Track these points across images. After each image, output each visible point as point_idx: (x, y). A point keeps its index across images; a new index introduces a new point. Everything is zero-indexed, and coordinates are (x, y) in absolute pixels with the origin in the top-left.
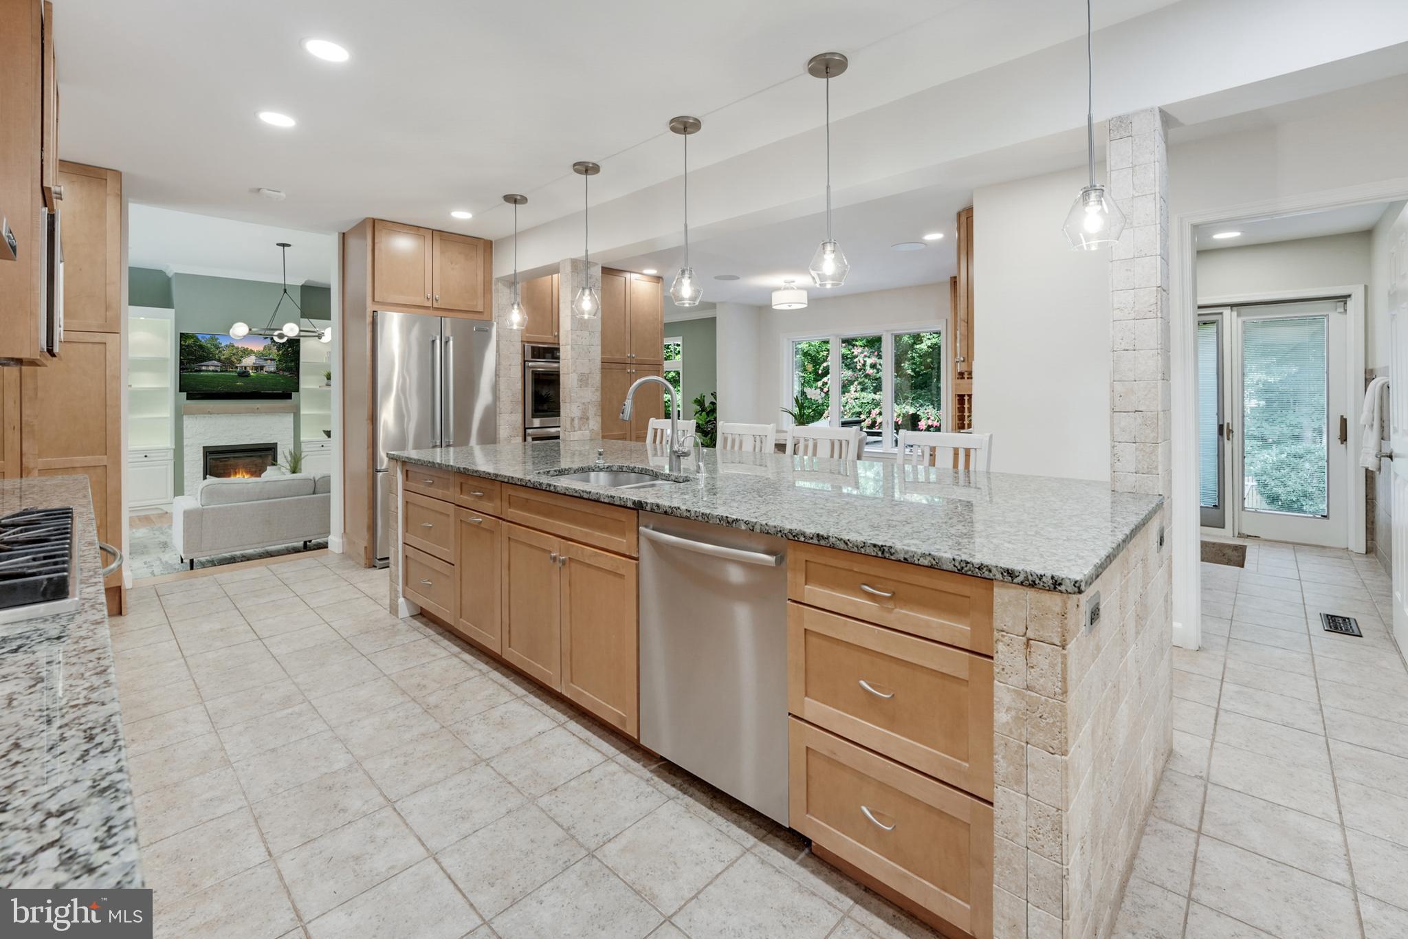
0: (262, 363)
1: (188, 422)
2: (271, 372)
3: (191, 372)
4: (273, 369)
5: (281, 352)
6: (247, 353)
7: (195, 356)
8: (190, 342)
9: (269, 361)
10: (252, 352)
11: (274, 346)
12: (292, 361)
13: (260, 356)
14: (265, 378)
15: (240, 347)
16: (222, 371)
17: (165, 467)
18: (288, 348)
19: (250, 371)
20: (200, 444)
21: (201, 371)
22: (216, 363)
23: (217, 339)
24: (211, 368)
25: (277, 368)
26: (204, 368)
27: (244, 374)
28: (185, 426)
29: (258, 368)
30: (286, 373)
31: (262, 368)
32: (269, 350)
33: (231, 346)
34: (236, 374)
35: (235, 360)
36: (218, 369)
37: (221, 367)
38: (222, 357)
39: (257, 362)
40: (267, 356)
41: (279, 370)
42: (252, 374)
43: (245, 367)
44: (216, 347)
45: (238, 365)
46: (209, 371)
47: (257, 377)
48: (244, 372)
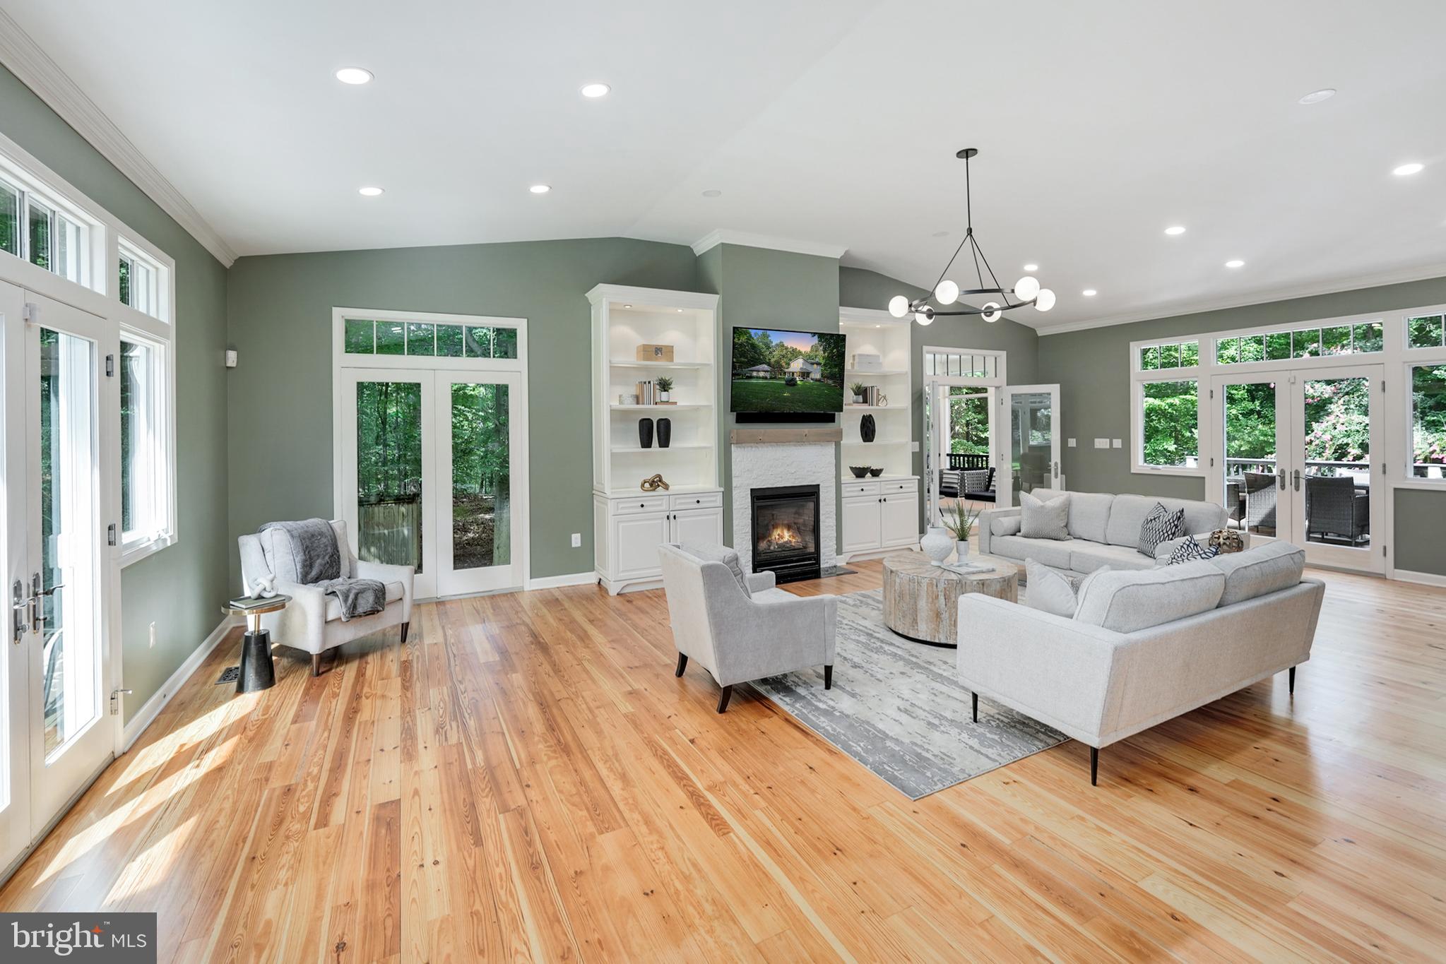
0: (810, 368)
1: (737, 453)
2: (816, 380)
3: (742, 379)
4: (818, 376)
5: (826, 354)
6: (795, 354)
7: (747, 358)
8: (743, 339)
9: (815, 365)
10: (800, 353)
11: (821, 346)
12: (836, 366)
13: (809, 359)
14: (812, 388)
15: (789, 347)
16: (771, 378)
17: (715, 517)
18: (833, 348)
19: (798, 379)
20: (747, 485)
21: (751, 377)
22: (765, 367)
23: (769, 336)
24: (761, 374)
25: (822, 375)
26: (755, 374)
27: (791, 383)
28: (733, 460)
29: (805, 374)
30: (830, 382)
31: (808, 374)
32: (816, 351)
33: (781, 345)
34: (784, 382)
35: (784, 364)
36: (768, 375)
37: (771, 372)
38: (773, 360)
39: (804, 367)
40: (813, 359)
41: (825, 377)
42: (799, 382)
43: (793, 373)
44: (768, 347)
45: (786, 370)
46: (759, 378)
47: (804, 387)
48: (792, 380)
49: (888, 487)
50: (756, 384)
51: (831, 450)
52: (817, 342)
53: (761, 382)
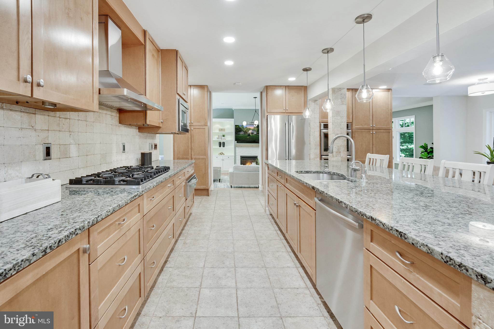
0: (253, 132)
1: (237, 149)
2: (255, 134)
3: (238, 134)
4: (256, 134)
6: (250, 129)
7: (239, 130)
8: (238, 127)
13: (253, 130)
15: (248, 128)
17: (233, 160)
20: (239, 155)
22: (243, 132)
24: (242, 134)
25: (257, 133)
26: (240, 134)
27: (249, 135)
29: (252, 133)
31: (253, 133)
32: (255, 128)
33: (246, 127)
34: (247, 135)
35: (247, 131)
36: (243, 134)
38: (244, 131)
44: (243, 128)
46: (241, 134)
47: (252, 136)
48: (249, 134)
53: (242, 135)
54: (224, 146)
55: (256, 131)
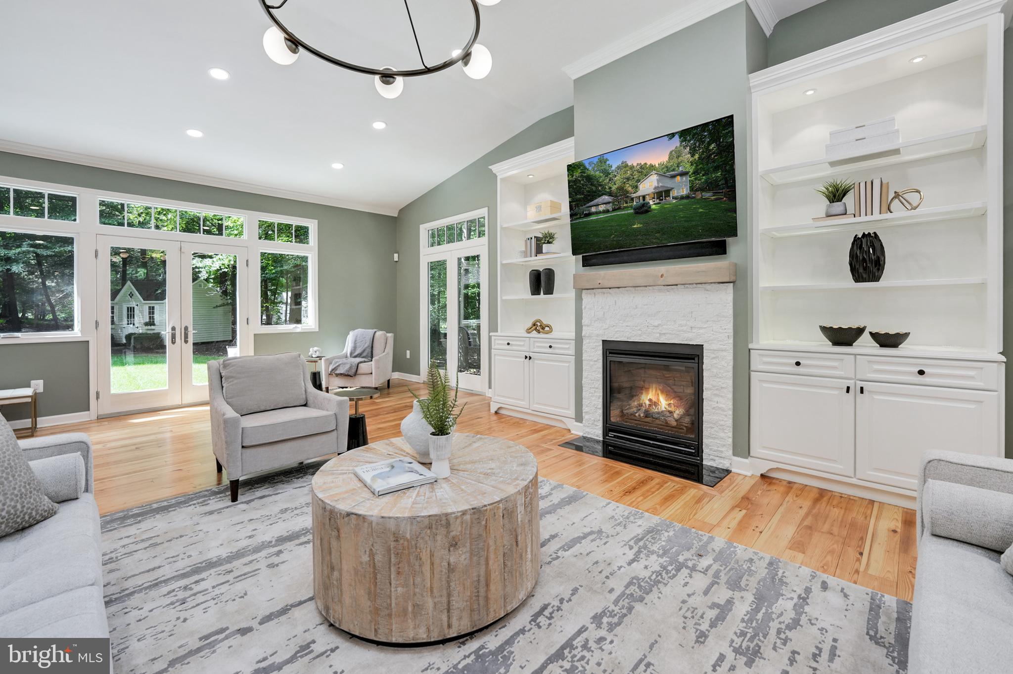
0: (668, 184)
2: (682, 198)
3: (580, 218)
4: (685, 191)
5: (697, 156)
6: (644, 171)
7: (583, 194)
8: (579, 174)
9: (679, 178)
10: (652, 167)
11: (685, 147)
12: (716, 169)
13: (668, 172)
14: (675, 210)
15: (635, 164)
16: (614, 210)
18: (709, 144)
19: (651, 202)
20: (598, 335)
21: (591, 215)
22: (606, 198)
23: (607, 160)
24: (602, 208)
25: (692, 189)
26: (593, 209)
27: (643, 209)
29: (662, 194)
30: (707, 195)
31: (667, 192)
32: (678, 157)
33: (625, 166)
34: (632, 211)
35: (630, 189)
36: (609, 207)
37: (613, 203)
38: (614, 188)
39: (661, 185)
40: (674, 170)
41: (696, 190)
42: (653, 207)
43: (644, 197)
44: (607, 173)
45: (634, 195)
46: (600, 212)
47: (662, 211)
48: (643, 205)
49: (876, 367)
50: (597, 221)
51: (726, 296)
52: (678, 144)
53: (602, 216)
54: (549, 291)
55: (683, 174)
